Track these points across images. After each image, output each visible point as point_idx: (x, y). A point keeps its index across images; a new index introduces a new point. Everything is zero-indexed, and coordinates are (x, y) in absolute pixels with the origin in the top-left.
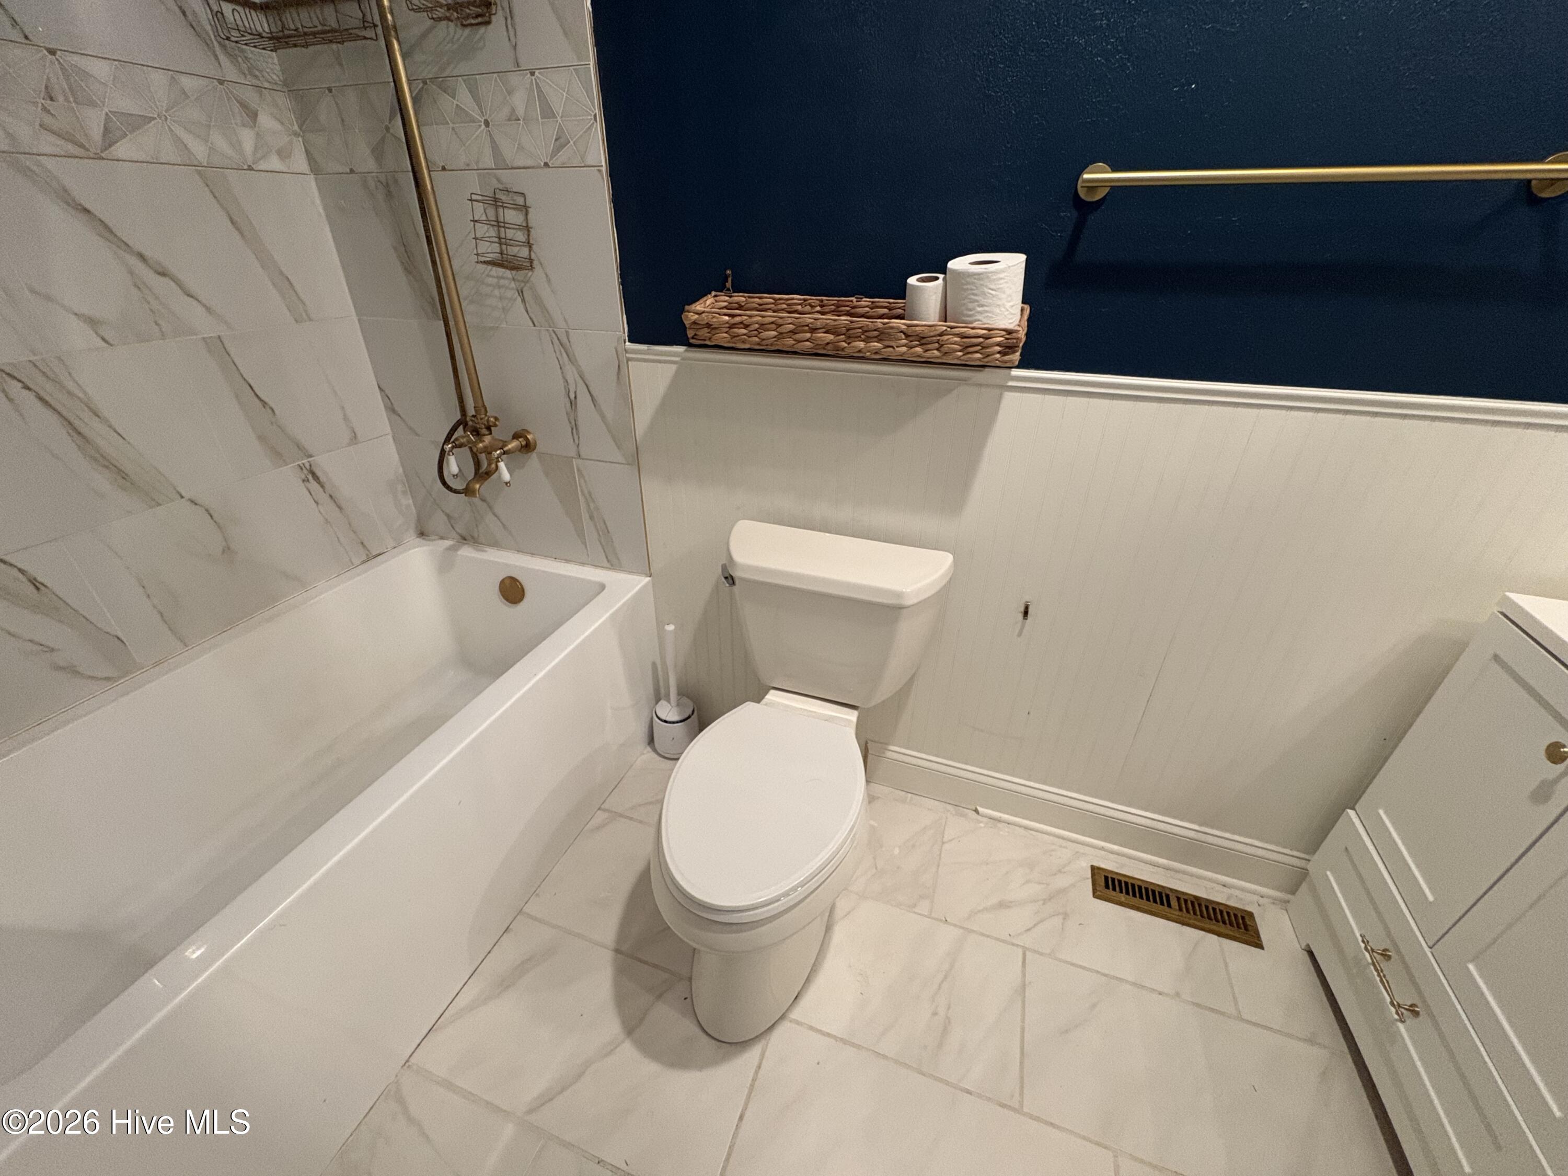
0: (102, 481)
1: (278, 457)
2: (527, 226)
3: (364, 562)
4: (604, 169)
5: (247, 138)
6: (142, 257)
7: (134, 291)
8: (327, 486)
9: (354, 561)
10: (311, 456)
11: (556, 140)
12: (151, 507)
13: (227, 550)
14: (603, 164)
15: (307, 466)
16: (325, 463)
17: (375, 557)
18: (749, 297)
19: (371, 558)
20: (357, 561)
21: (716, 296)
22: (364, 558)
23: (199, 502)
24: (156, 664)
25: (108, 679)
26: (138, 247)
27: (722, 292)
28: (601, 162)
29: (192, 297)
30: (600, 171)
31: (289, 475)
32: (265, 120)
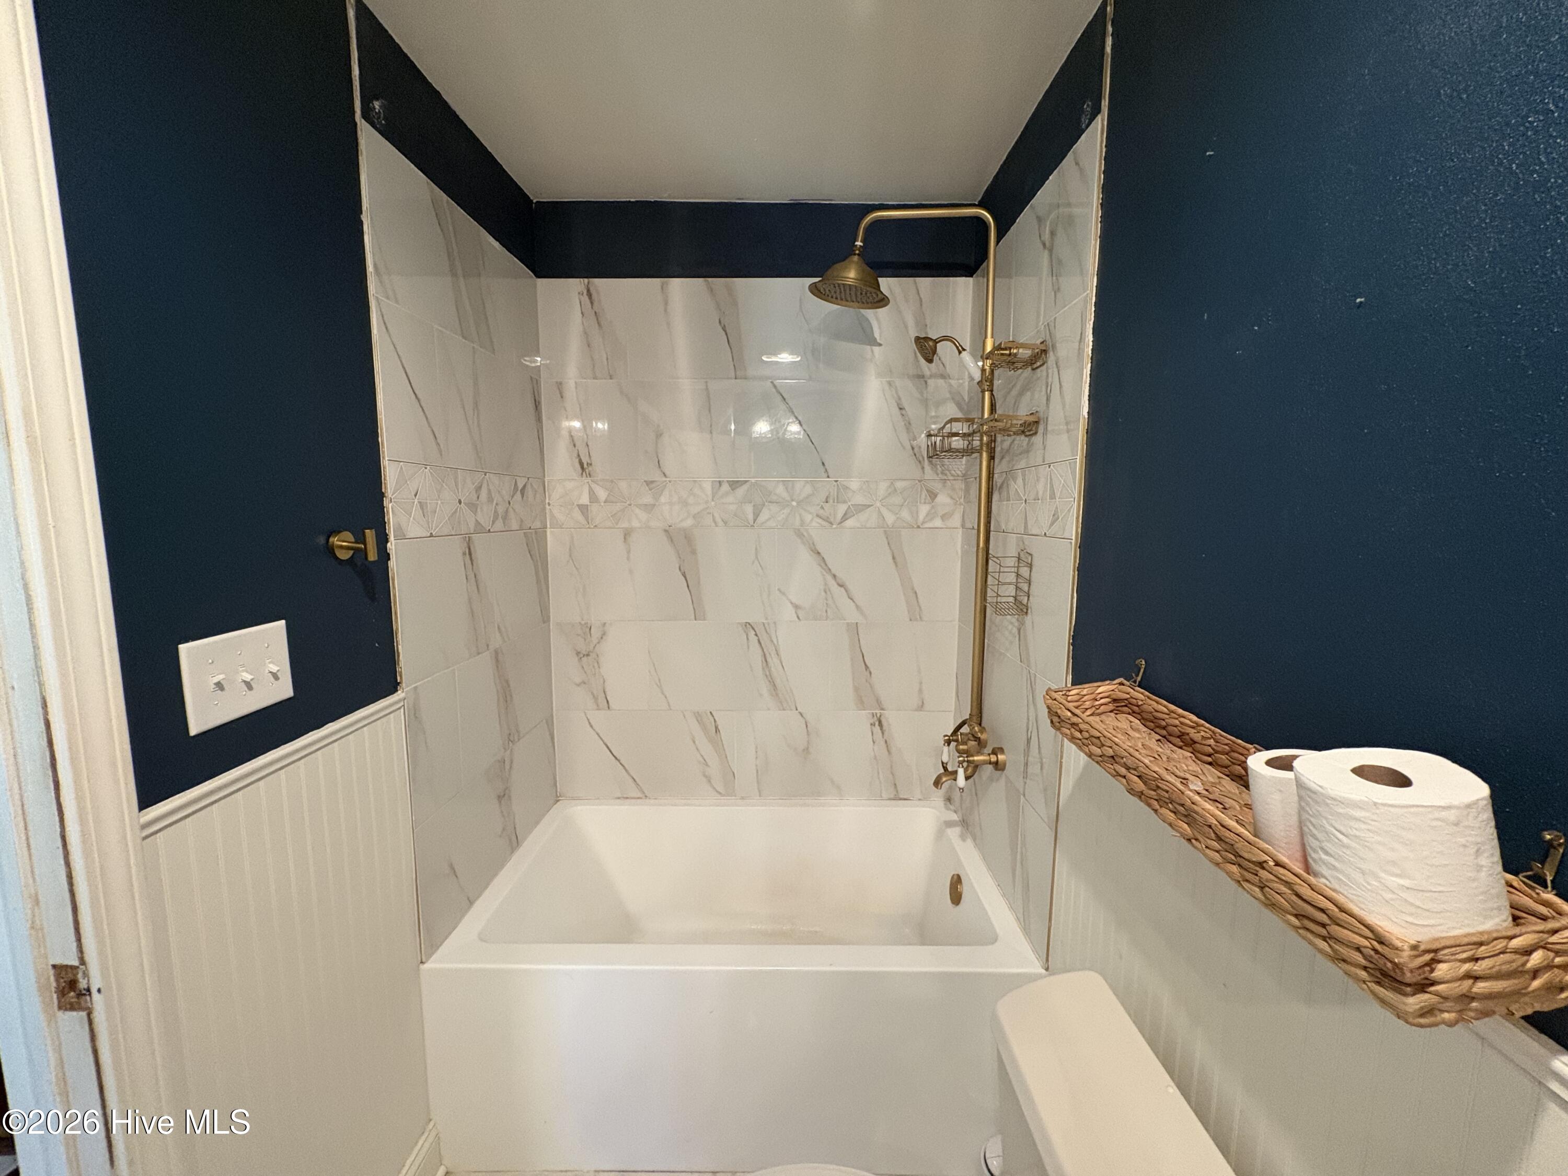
0: (765, 689)
1: (861, 703)
2: (1030, 580)
3: (890, 799)
4: (1073, 541)
5: (924, 509)
6: (834, 576)
7: (823, 593)
8: (886, 734)
9: (883, 795)
10: (882, 709)
11: (1054, 515)
12: (780, 710)
13: (806, 750)
14: (1074, 538)
15: (878, 715)
16: (891, 717)
17: (901, 799)
18: (1149, 698)
19: (897, 798)
20: (885, 796)
21: (1121, 684)
22: (892, 796)
23: (804, 716)
24: (743, 798)
25: (720, 793)
26: (833, 571)
27: (1128, 681)
28: (1072, 536)
29: (852, 599)
30: (1071, 543)
31: (864, 718)
32: (942, 499)
